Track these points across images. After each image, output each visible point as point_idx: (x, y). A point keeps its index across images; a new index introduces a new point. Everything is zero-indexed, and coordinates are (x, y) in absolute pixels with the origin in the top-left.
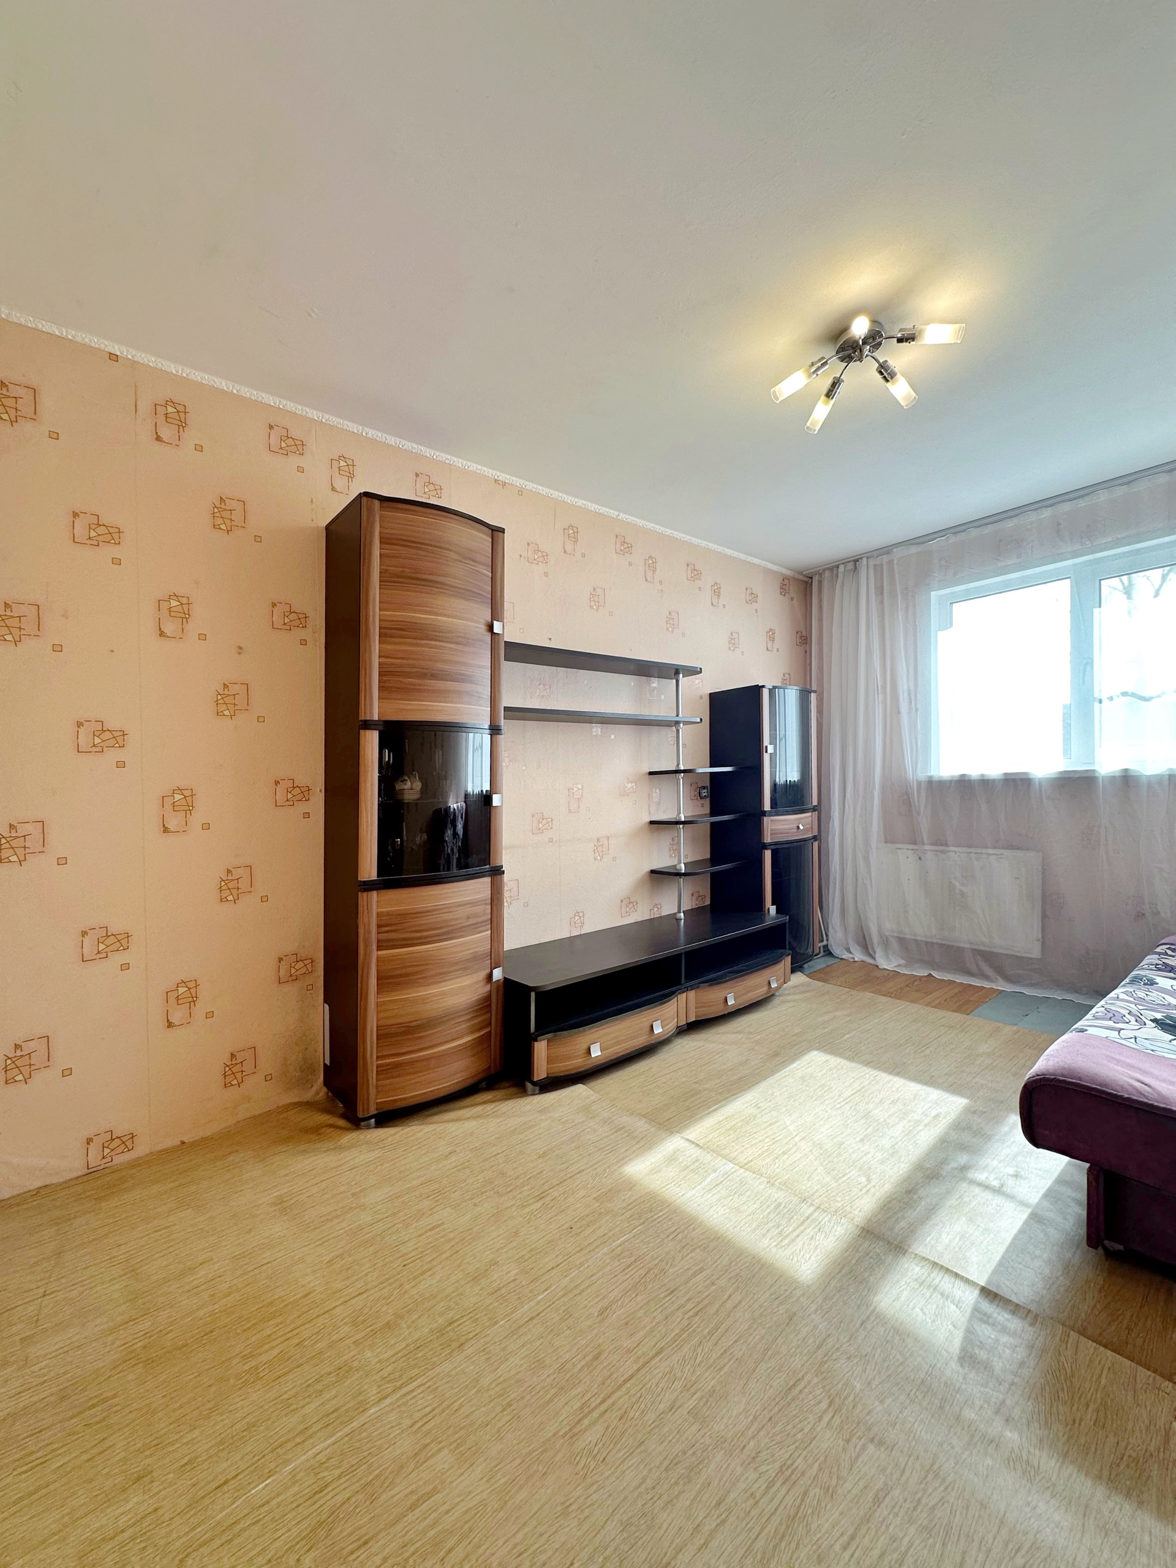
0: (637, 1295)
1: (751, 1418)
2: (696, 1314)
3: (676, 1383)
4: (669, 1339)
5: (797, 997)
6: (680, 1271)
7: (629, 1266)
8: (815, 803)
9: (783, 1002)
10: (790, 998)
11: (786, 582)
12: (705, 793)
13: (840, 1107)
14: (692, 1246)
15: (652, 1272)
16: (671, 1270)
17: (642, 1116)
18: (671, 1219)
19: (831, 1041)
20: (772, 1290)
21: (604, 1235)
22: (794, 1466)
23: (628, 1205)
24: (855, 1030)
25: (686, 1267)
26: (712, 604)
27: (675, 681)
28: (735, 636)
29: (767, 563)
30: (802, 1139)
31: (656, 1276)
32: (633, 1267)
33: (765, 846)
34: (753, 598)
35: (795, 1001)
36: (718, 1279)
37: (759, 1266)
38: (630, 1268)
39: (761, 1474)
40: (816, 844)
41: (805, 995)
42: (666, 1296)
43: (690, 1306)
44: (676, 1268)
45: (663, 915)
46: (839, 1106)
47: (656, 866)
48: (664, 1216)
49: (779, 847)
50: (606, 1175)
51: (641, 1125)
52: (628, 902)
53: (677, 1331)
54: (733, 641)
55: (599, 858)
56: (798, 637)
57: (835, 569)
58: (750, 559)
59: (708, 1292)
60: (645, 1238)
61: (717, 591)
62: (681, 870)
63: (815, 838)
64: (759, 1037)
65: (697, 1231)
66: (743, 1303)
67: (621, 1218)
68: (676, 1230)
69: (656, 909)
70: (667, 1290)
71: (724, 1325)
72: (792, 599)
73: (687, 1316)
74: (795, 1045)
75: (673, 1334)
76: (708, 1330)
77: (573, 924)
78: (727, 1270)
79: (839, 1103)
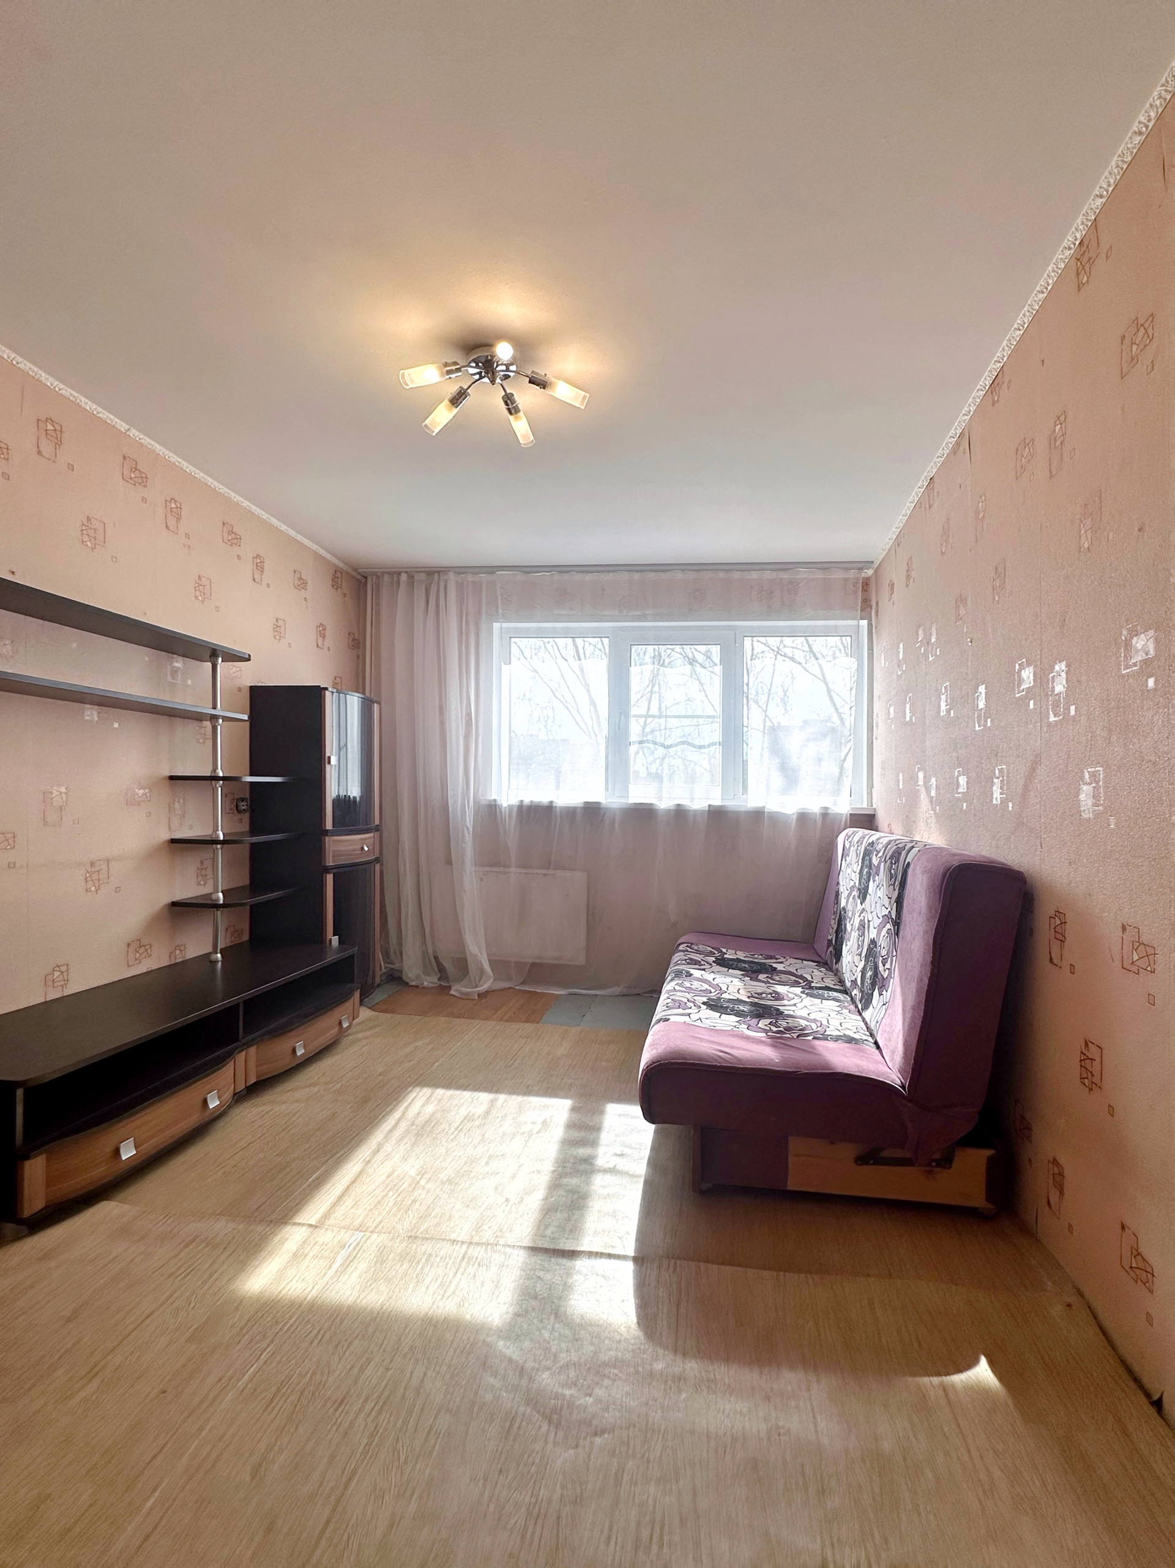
0: (297, 1428)
1: (481, 1481)
2: (380, 1412)
3: (387, 1497)
4: (358, 1455)
5: (368, 1034)
6: (343, 1374)
7: (272, 1400)
8: (377, 822)
9: (353, 1042)
10: (360, 1035)
11: (338, 574)
12: (243, 806)
13: (455, 1137)
14: (346, 1340)
15: (306, 1393)
16: (330, 1379)
17: (218, 1215)
18: (308, 1321)
19: (421, 1072)
20: (455, 1345)
21: (221, 1379)
22: (539, 1500)
23: (242, 1329)
24: (442, 1057)
25: (349, 1367)
26: (254, 580)
27: (209, 664)
28: (280, 623)
29: (320, 549)
30: (428, 1181)
31: (313, 1394)
32: (278, 1398)
33: (327, 870)
34: (302, 584)
35: (367, 1038)
36: (391, 1361)
37: (432, 1328)
38: (274, 1403)
39: (511, 1530)
40: (378, 866)
41: (376, 1030)
42: (336, 1410)
43: (369, 1406)
44: (337, 1373)
45: (187, 958)
46: (453, 1136)
47: (180, 895)
48: (297, 1323)
49: (340, 870)
50: (192, 1305)
51: (222, 1227)
52: (138, 946)
53: (365, 1441)
54: (278, 628)
55: (93, 889)
56: (351, 640)
57: (395, 576)
58: (299, 537)
59: (385, 1381)
60: (282, 1357)
61: (260, 566)
62: (218, 899)
63: (377, 860)
64: (339, 1085)
65: (346, 1321)
66: (429, 1373)
67: (238, 1348)
68: (319, 1331)
69: (178, 952)
70: (334, 1404)
71: (417, 1407)
72: (345, 595)
73: (370, 1419)
74: (384, 1085)
75: (362, 1447)
76: (401, 1420)
77: (50, 983)
78: (398, 1348)
79: (452, 1133)
